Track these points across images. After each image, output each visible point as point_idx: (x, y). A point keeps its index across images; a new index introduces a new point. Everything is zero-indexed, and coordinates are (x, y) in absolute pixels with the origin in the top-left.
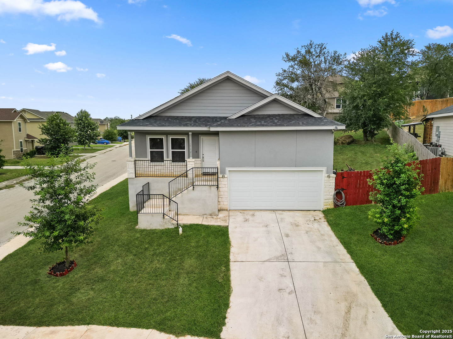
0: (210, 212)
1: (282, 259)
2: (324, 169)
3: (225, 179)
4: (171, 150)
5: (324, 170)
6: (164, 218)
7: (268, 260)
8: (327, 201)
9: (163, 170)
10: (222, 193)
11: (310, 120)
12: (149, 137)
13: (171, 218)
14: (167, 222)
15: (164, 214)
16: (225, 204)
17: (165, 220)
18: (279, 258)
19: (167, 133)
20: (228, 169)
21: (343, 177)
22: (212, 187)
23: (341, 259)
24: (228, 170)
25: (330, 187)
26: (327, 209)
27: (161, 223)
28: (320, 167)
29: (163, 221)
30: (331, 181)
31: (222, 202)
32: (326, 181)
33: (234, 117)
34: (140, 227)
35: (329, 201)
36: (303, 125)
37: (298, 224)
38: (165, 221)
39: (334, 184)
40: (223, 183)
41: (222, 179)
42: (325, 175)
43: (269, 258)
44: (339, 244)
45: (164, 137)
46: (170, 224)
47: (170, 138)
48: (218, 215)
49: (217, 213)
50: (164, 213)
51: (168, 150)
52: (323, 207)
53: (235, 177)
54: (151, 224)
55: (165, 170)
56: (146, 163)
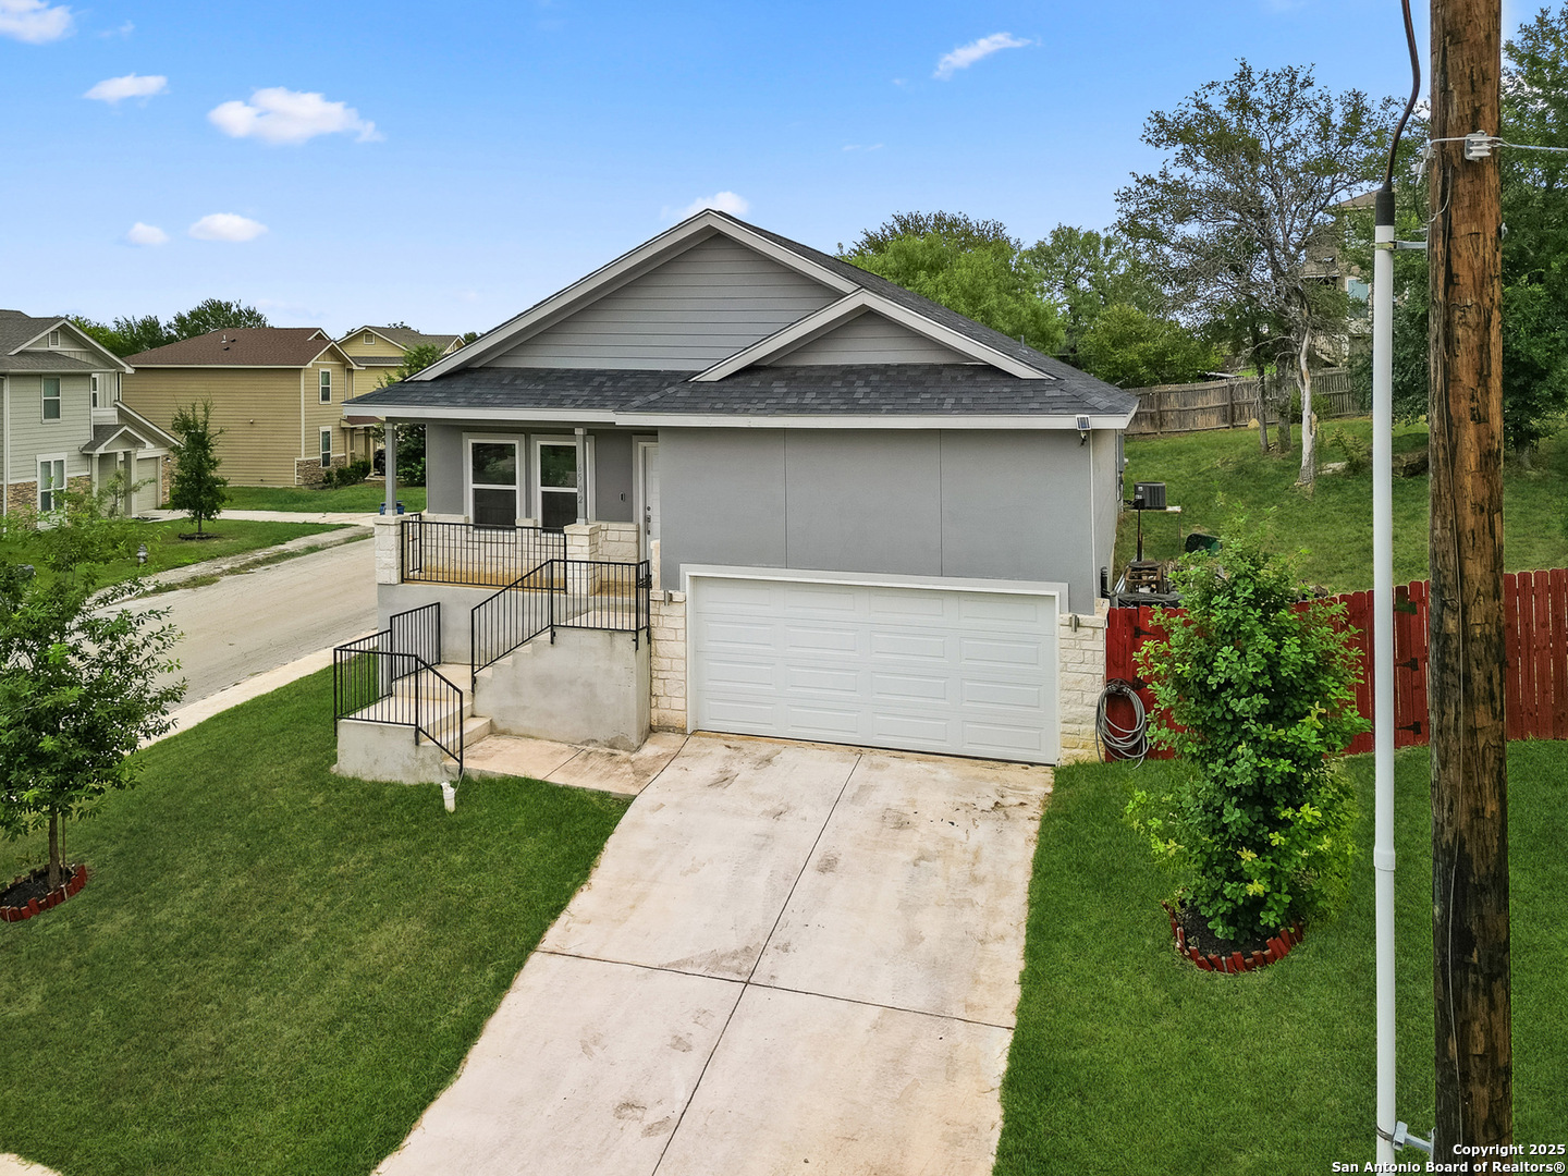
0: (611, 736)
1: (729, 969)
2: (1058, 590)
3: (678, 610)
4: (539, 490)
5: (1056, 594)
6: (417, 743)
7: (677, 964)
8: (1075, 727)
9: (513, 560)
10: (665, 663)
11: (995, 389)
12: (471, 441)
13: (440, 745)
14: (428, 761)
15: (418, 729)
16: (673, 706)
17: (420, 749)
18: (724, 963)
19: (528, 430)
20: (688, 571)
21: (1137, 631)
22: (617, 634)
23: (969, 1007)
24: (688, 574)
25: (1084, 668)
26: (1077, 762)
27: (409, 762)
28: (1040, 579)
29: (413, 754)
30: (1087, 645)
31: (665, 698)
32: (1065, 643)
33: (715, 375)
34: (342, 766)
35: (1083, 727)
36: (961, 408)
37: (912, 818)
38: (420, 756)
39: (1101, 657)
40: (668, 622)
41: (664, 610)
43: (685, 957)
44: (1015, 933)
45: (517, 443)
46: (436, 768)
47: (539, 443)
48: (639, 748)
49: (634, 741)
50: (417, 724)
51: (529, 491)
52: (1062, 756)
53: (722, 603)
54: (376, 762)
55: (519, 561)
56: (458, 532)
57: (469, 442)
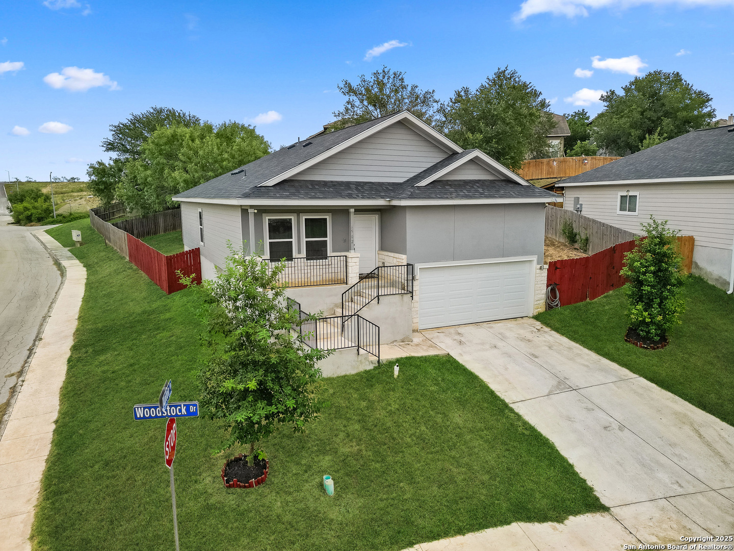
0: (402, 337)
1: (564, 388)
3: (416, 283)
4: (304, 240)
5: (535, 259)
6: (359, 354)
7: (549, 392)
8: (539, 302)
9: (293, 275)
12: (268, 218)
13: (369, 352)
14: (363, 361)
15: (359, 347)
16: (415, 322)
18: (560, 388)
19: (298, 211)
21: (556, 268)
22: (404, 295)
23: (624, 376)
24: (419, 267)
25: (542, 282)
26: (539, 312)
27: (354, 364)
28: (530, 255)
29: (357, 359)
30: (543, 274)
32: (537, 275)
37: (527, 338)
38: (360, 359)
39: (546, 278)
42: (535, 266)
44: (600, 357)
45: (293, 218)
46: (367, 363)
47: (304, 217)
48: (412, 340)
49: (411, 337)
50: (358, 345)
51: (299, 239)
53: (426, 278)
55: (296, 275)
57: (266, 219)
